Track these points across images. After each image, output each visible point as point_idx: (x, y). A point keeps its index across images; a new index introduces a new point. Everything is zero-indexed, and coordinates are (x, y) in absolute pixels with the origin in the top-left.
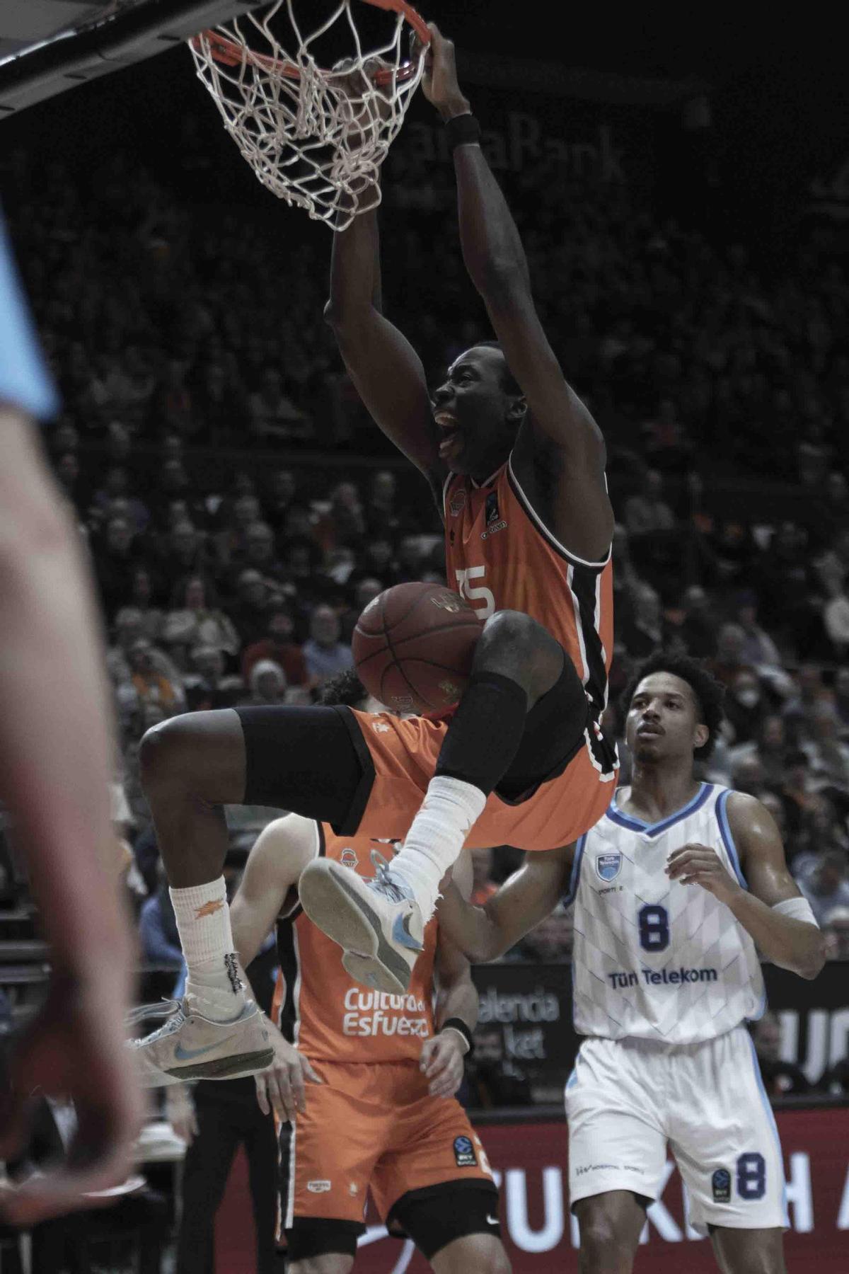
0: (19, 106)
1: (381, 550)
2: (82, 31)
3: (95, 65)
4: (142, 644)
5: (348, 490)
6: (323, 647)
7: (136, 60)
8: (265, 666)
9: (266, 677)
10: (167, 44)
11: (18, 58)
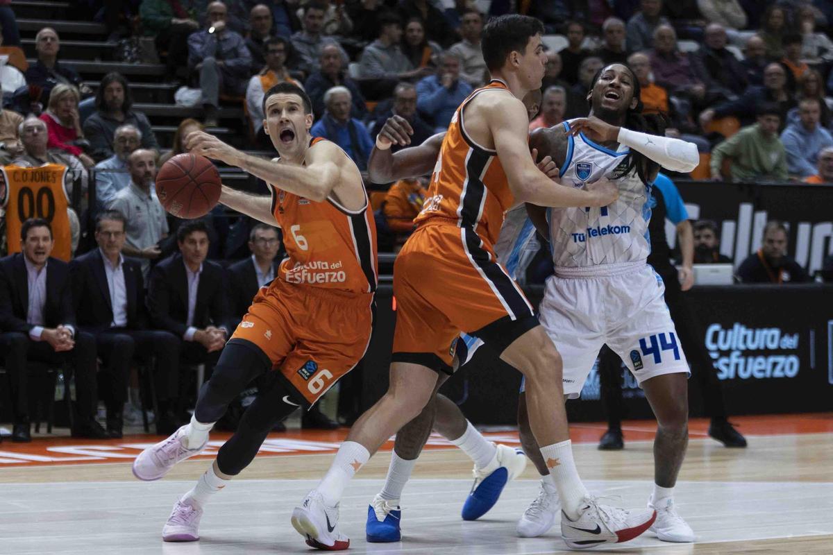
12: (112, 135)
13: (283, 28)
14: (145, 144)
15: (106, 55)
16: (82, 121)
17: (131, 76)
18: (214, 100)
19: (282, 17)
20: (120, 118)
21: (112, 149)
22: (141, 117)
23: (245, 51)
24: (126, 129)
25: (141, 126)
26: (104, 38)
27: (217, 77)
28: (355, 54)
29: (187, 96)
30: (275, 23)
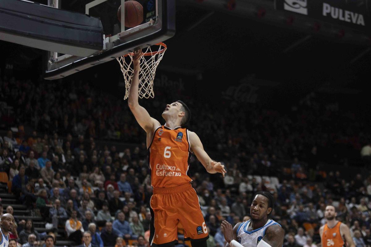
0: (80, 70)
1: (134, 163)
2: (95, 55)
3: (97, 62)
4: (85, 181)
5: (128, 150)
6: (122, 182)
7: (106, 62)
8: (110, 186)
9: (110, 188)
10: (113, 59)
11: (81, 60)
12: (27, 237)
13: (76, 207)
14: (37, 240)
15: (26, 214)
16: (18, 233)
17: (33, 220)
18: (56, 227)
19: (76, 203)
20: (30, 232)
21: (27, 241)
22: (36, 232)
23: (65, 214)
24: (32, 236)
25: (36, 234)
26: (25, 209)
27: (57, 220)
28: (96, 213)
29: (49, 226)
30: (74, 206)
